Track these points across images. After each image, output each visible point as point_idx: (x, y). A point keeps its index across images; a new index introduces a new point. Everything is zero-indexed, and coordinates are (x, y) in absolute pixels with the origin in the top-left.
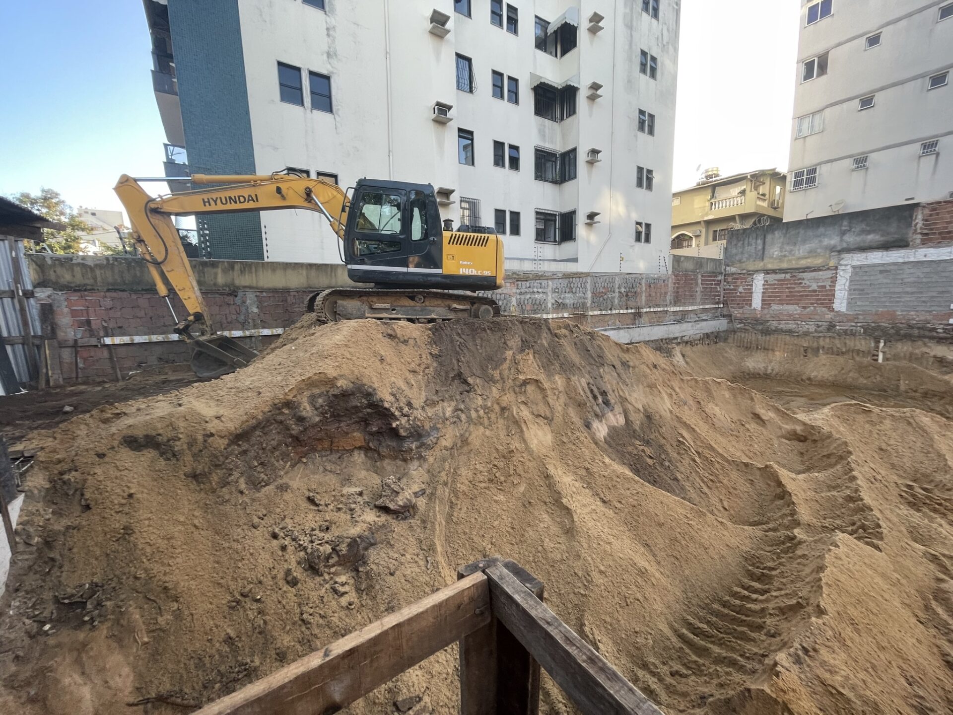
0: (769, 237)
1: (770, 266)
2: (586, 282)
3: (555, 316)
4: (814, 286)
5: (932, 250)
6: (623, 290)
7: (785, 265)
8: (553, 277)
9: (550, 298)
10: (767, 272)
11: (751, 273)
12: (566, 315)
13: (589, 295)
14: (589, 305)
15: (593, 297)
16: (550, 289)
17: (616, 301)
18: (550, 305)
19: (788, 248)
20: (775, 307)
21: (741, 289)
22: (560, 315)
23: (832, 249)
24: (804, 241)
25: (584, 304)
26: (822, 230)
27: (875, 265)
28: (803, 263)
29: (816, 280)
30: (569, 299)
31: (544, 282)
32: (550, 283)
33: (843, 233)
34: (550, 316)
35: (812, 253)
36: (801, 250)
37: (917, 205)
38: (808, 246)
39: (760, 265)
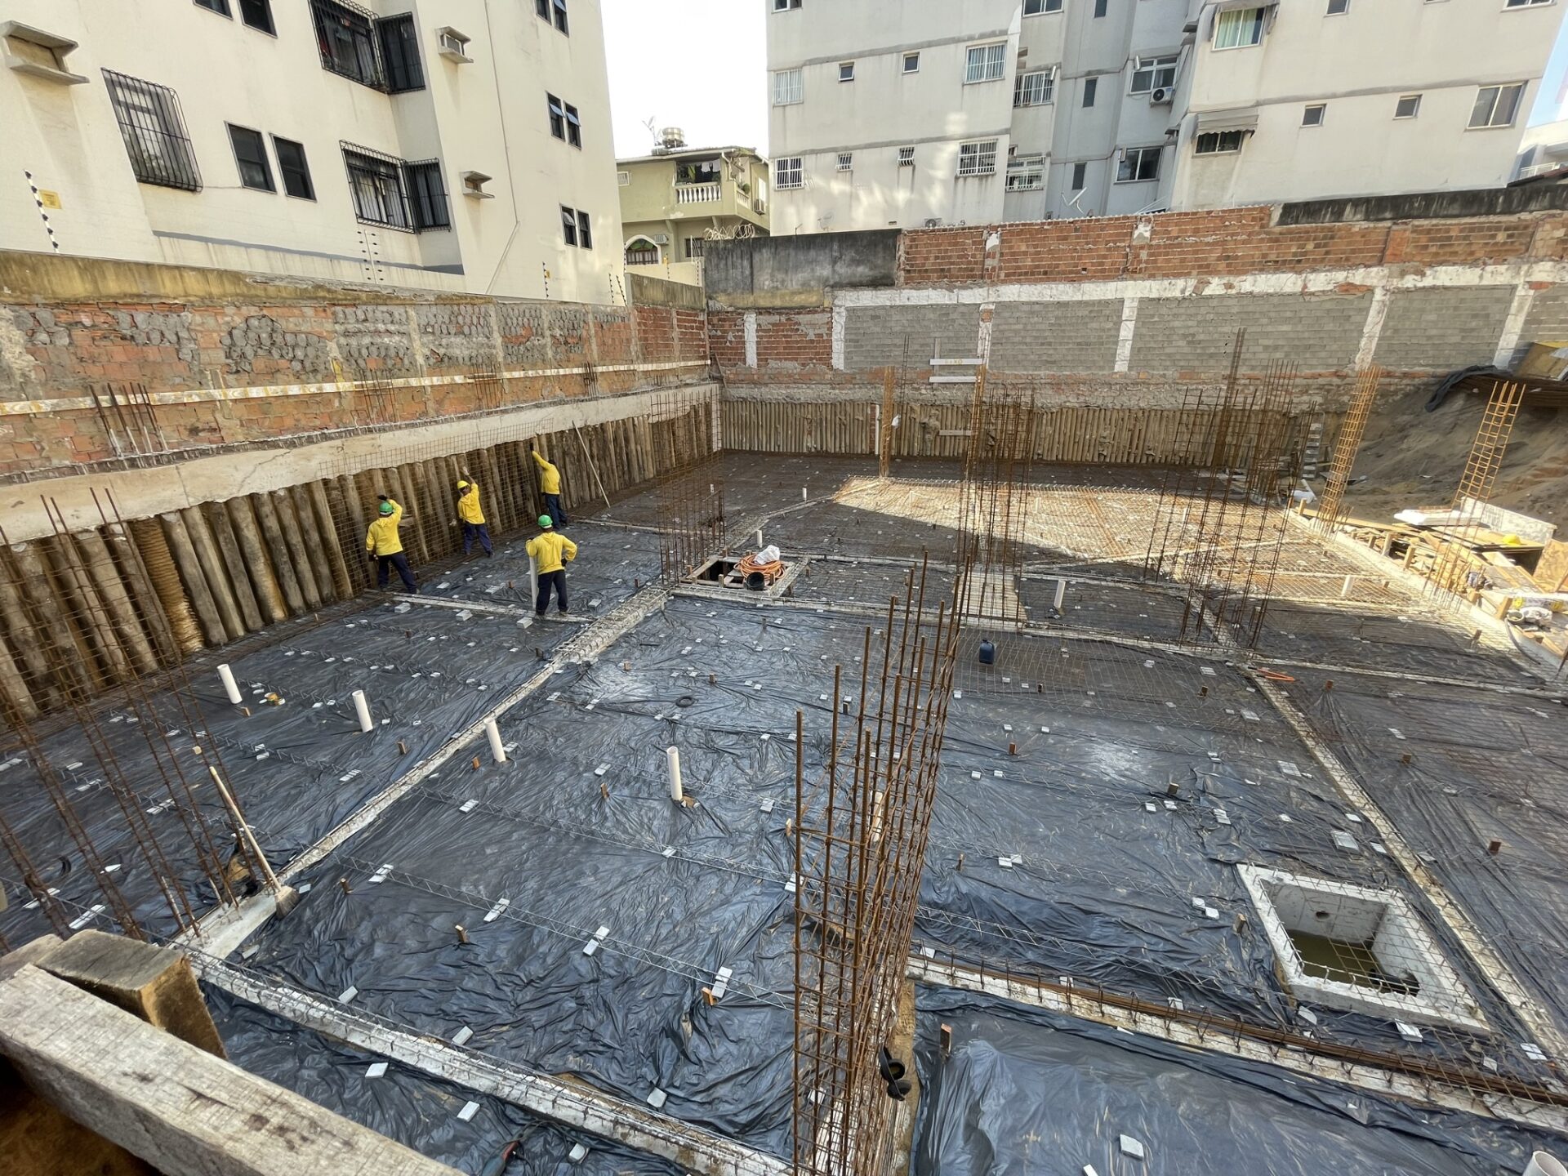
0: (757, 257)
1: (763, 303)
2: (487, 315)
3: (436, 381)
4: (812, 336)
5: (914, 293)
6: (558, 332)
7: (778, 303)
8: (415, 299)
9: (417, 344)
10: (760, 311)
11: (740, 312)
12: (459, 379)
13: (498, 340)
14: (500, 359)
15: (505, 345)
16: (413, 325)
17: (550, 354)
18: (420, 360)
19: (780, 276)
20: (772, 363)
21: (730, 337)
22: (447, 380)
23: (825, 283)
24: (796, 268)
25: (490, 358)
26: (812, 253)
27: (866, 309)
28: (799, 300)
29: (813, 325)
30: (459, 348)
31: (398, 311)
32: (412, 313)
33: (834, 262)
34: (426, 382)
35: (806, 287)
36: (796, 280)
37: (899, 231)
38: (801, 276)
39: (749, 300)
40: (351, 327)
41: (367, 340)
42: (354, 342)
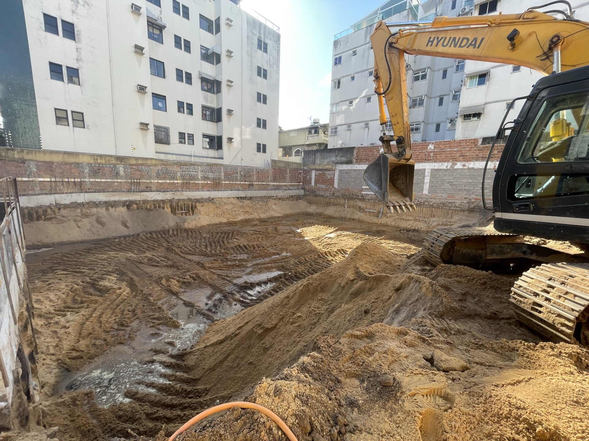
0: (316, 155)
1: (317, 168)
2: (221, 168)
3: (202, 182)
4: (329, 178)
5: (358, 166)
6: (242, 173)
7: (321, 168)
8: (201, 164)
9: (200, 174)
10: (316, 170)
11: (311, 170)
12: (209, 182)
13: (223, 174)
14: (223, 178)
15: (225, 175)
16: (200, 170)
17: (239, 178)
18: (200, 177)
19: (321, 160)
20: (318, 185)
21: (308, 177)
22: (206, 182)
23: (333, 162)
24: (326, 158)
25: (219, 179)
26: (331, 154)
27: (344, 170)
28: (326, 167)
29: (330, 174)
30: (211, 175)
31: (196, 167)
32: (200, 167)
33: (336, 156)
34: (200, 182)
35: (328, 163)
36: (325, 162)
37: (354, 148)
38: (327, 160)
39: (313, 167)
40: (184, 170)
41: (187, 173)
42: (184, 173)
